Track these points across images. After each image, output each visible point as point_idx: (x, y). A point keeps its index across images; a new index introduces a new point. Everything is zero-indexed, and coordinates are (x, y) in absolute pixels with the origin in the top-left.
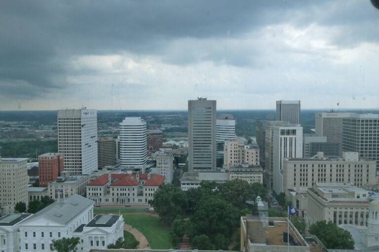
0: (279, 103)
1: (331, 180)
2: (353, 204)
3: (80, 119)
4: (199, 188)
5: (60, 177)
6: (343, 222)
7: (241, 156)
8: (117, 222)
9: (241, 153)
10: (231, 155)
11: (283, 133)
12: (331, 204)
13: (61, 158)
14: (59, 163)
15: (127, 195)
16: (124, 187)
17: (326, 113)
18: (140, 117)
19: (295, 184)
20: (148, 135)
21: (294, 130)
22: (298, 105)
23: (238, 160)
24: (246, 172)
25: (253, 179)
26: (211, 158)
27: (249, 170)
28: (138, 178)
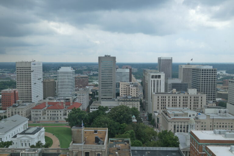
0: (159, 59)
1: (180, 106)
2: (185, 120)
3: (30, 68)
5: (15, 104)
6: (179, 131)
7: (128, 91)
8: (39, 132)
9: (128, 89)
10: (122, 90)
11: (153, 77)
12: (172, 120)
13: (16, 92)
14: (15, 95)
15: (57, 115)
16: (55, 110)
17: (185, 65)
18: (71, 67)
19: (158, 108)
21: (159, 75)
22: (170, 60)
23: (126, 93)
24: (130, 101)
25: (134, 105)
26: (112, 92)
27: (131, 100)
28: (65, 105)
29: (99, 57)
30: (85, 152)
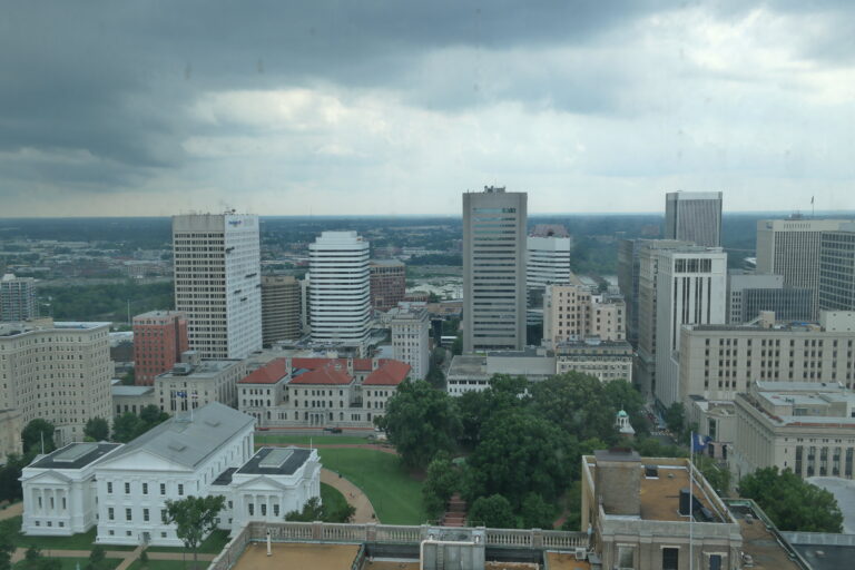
0: (671, 198)
1: (791, 375)
2: (842, 431)
3: (222, 235)
4: (487, 391)
5: (181, 365)
6: (817, 470)
7: (583, 320)
8: (305, 464)
9: (583, 312)
10: (561, 317)
11: (680, 266)
12: (790, 430)
13: (181, 322)
14: (177, 333)
15: (327, 405)
16: (320, 388)
17: (782, 222)
18: (355, 232)
19: (706, 384)
20: (372, 272)
21: (706, 261)
22: (717, 203)
24: (595, 356)
25: (609, 371)
26: (513, 323)
27: (600, 351)
28: (352, 367)
29: (464, 194)
30: (662, 547)
